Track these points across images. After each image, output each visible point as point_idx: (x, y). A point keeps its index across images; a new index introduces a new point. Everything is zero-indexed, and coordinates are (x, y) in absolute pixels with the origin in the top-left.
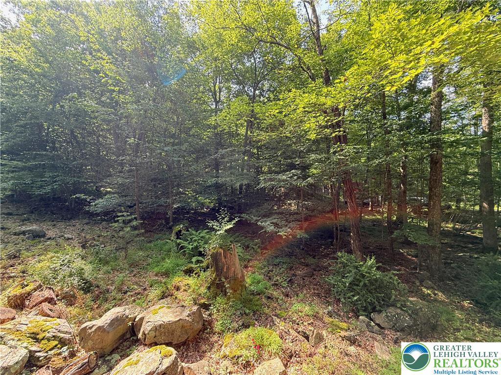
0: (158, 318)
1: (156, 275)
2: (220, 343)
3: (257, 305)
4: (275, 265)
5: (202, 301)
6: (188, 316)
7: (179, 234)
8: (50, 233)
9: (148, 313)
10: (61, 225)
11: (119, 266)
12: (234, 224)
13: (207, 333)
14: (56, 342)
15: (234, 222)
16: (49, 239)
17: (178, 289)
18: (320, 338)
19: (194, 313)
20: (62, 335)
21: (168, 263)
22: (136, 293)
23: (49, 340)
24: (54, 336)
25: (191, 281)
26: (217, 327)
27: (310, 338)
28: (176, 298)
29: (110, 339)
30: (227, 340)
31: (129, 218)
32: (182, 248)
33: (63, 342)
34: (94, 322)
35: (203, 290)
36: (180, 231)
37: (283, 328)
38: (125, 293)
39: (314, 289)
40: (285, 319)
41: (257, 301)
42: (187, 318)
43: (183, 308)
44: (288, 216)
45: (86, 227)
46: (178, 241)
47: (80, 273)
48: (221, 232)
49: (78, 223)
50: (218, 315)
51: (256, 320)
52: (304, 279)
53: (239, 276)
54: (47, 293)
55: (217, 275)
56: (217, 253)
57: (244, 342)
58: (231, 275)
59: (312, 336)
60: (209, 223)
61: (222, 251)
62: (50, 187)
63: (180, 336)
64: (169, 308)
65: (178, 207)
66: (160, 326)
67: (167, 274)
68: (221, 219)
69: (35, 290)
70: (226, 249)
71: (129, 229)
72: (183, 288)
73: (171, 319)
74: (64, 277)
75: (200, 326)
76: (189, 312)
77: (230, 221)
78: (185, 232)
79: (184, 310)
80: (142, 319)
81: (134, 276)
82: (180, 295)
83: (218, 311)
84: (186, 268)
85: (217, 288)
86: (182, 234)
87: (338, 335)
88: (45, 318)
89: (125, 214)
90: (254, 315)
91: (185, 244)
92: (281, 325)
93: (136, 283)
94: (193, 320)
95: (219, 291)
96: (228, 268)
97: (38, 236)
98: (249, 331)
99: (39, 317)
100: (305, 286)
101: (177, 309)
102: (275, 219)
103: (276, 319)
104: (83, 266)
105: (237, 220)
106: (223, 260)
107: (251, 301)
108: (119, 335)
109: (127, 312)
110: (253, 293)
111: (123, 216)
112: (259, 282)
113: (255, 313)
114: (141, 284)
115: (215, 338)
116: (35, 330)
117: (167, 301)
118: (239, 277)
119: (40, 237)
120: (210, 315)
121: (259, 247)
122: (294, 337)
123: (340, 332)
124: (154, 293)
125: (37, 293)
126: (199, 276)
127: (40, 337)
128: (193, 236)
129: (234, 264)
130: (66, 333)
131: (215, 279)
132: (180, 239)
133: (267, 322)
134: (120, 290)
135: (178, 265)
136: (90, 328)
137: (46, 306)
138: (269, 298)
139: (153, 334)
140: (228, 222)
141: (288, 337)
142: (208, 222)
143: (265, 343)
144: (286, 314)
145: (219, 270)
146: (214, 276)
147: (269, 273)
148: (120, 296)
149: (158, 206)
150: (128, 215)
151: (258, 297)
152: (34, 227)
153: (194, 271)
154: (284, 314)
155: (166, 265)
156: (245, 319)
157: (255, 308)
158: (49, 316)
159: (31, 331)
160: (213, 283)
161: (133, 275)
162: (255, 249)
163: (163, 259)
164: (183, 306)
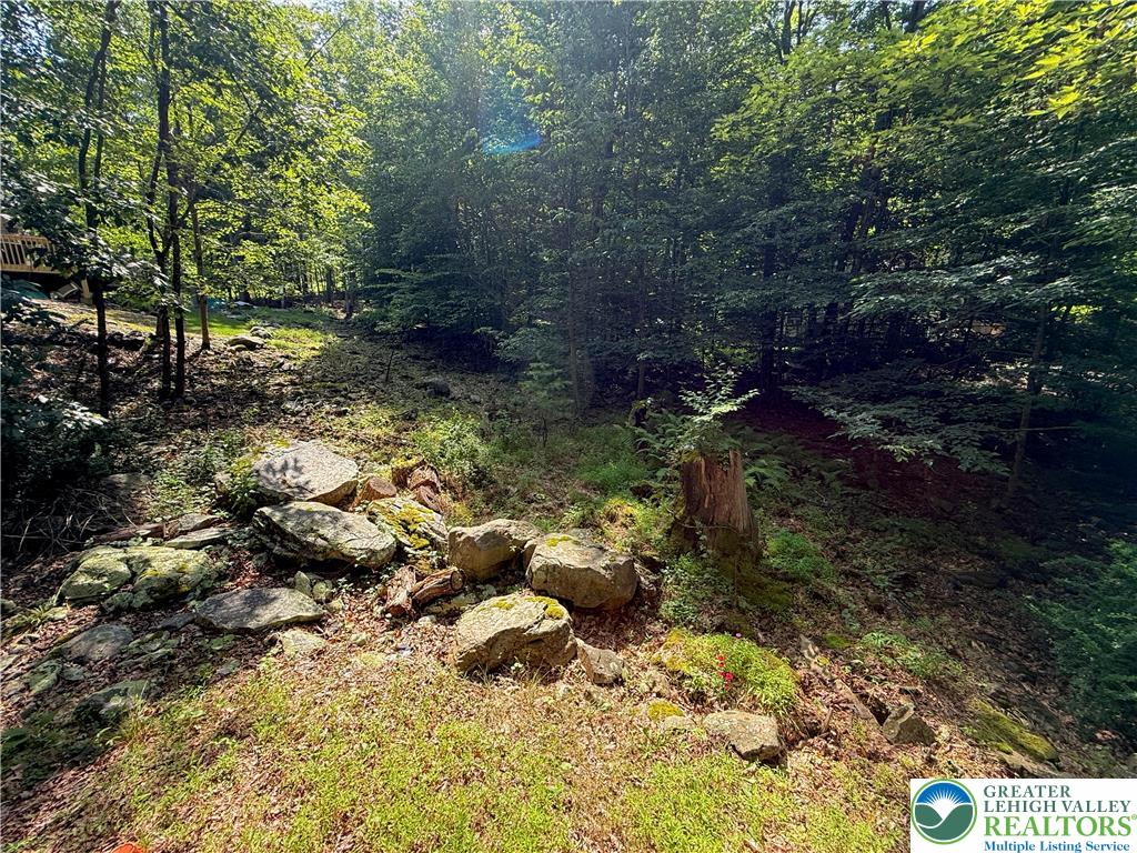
0: (553, 555)
1: (585, 487)
2: (663, 638)
3: (775, 601)
4: (876, 530)
5: (648, 553)
6: (604, 568)
7: (640, 417)
8: (456, 392)
9: (542, 541)
10: (471, 379)
11: (532, 457)
12: (743, 403)
13: (643, 612)
14: (428, 542)
15: (744, 398)
16: (453, 399)
17: (612, 518)
18: (922, 736)
19: (617, 567)
20: (434, 535)
21: (612, 469)
22: (543, 507)
23: (420, 536)
24: (425, 533)
25: (637, 510)
26: (667, 608)
27: (888, 720)
28: (603, 533)
29: (482, 561)
30: (674, 637)
31: (548, 373)
32: (645, 444)
33: (434, 544)
34: (464, 530)
35: (657, 534)
36: (644, 411)
37: (820, 670)
38: (530, 502)
39: (984, 622)
40: (836, 655)
41: (781, 592)
42: (603, 572)
43: (600, 552)
44: (955, 404)
45: (503, 387)
46: (639, 430)
47: (473, 455)
48: (705, 418)
49: (491, 378)
50: (676, 589)
51: (762, 630)
52: (957, 588)
53: (742, 525)
54: (428, 474)
55: (688, 512)
56: (691, 462)
57: (702, 655)
58: (721, 517)
59: (896, 718)
60: (686, 395)
61: (703, 463)
62: (456, 316)
63: (586, 597)
64: (577, 543)
65: (648, 359)
66: (555, 566)
67: (605, 489)
68: (714, 388)
69: (417, 466)
70: (714, 461)
71: (545, 393)
72: (622, 520)
73: (572, 563)
74: (453, 458)
75: (628, 594)
76: (608, 562)
77: (736, 394)
78: (653, 414)
79: (600, 556)
80: (533, 547)
81: (552, 479)
82: (612, 530)
83: (678, 582)
84: (636, 484)
85: (683, 536)
86: (646, 417)
87: (994, 755)
88: (420, 506)
89: (542, 365)
90: (760, 619)
91: (649, 438)
92: (818, 662)
93: (550, 491)
94: (615, 578)
95: (688, 545)
96: (715, 503)
97: (441, 393)
98: (719, 639)
99: (416, 503)
100: (956, 605)
101: (590, 550)
102: (901, 407)
103: (807, 644)
104: (476, 446)
105: (751, 395)
106: (704, 482)
107: (761, 586)
108: (497, 560)
109: (512, 529)
110: (774, 574)
111: (539, 368)
112: (799, 554)
113: (764, 614)
114: (558, 495)
115: (658, 627)
116: (407, 518)
117: (585, 534)
118: (741, 529)
119: (442, 394)
120: (656, 583)
121: (839, 477)
122: (841, 698)
123: (1008, 753)
124: (573, 514)
125: (417, 471)
126: (658, 505)
127: (411, 528)
128: (669, 425)
129: (731, 497)
130: (439, 534)
131: (683, 518)
132: (643, 427)
133: (787, 644)
134: (523, 496)
135: (627, 478)
136: (460, 536)
137: (425, 491)
138: (817, 596)
139: (543, 577)
140: (729, 396)
141: (823, 692)
142: (682, 394)
143: (750, 676)
144: (847, 645)
145: (692, 502)
146: (681, 512)
147: (843, 544)
148: (521, 505)
149: (611, 355)
150: (547, 369)
151: (787, 586)
152: (436, 379)
153: (652, 494)
154: (840, 644)
155: (605, 471)
156: (733, 618)
157: (769, 606)
158: (426, 506)
159: (403, 518)
160: (676, 525)
161: (550, 476)
162: (828, 481)
163: (606, 461)
164: (601, 548)
